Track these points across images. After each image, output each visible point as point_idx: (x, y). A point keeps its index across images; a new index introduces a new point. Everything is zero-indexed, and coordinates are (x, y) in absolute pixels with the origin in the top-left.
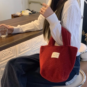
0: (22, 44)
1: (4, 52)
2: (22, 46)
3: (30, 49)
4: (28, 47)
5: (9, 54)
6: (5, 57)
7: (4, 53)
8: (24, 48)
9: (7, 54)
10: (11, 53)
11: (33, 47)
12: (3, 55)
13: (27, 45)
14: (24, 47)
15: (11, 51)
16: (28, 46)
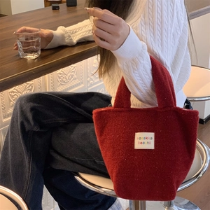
0: (60, 74)
1: (14, 92)
2: (60, 78)
3: (82, 85)
4: (77, 82)
7: (13, 97)
8: (64, 82)
11: (88, 82)
13: (72, 76)
14: (64, 80)
15: (31, 90)
16: (75, 79)
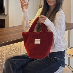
5: (14, 52)
6: (10, 54)
7: (10, 51)
9: (12, 52)
10: (16, 51)
12: (9, 53)
15: (16, 50)
